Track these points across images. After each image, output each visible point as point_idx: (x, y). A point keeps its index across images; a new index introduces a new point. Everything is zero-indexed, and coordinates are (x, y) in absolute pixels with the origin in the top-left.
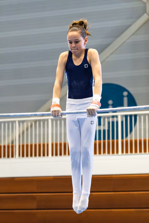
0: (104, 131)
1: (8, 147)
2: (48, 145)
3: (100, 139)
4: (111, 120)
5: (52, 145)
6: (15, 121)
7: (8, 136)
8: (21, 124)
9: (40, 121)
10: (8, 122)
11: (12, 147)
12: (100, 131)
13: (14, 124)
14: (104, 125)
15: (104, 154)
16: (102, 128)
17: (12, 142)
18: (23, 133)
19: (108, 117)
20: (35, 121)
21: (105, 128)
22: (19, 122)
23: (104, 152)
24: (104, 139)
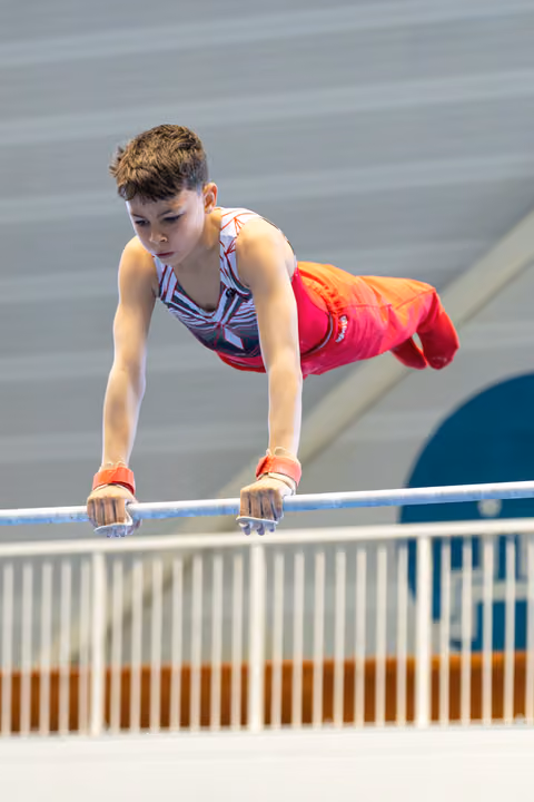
1: (55, 678)
2: (245, 672)
3: (498, 643)
5: (268, 672)
6: (88, 556)
7: (56, 628)
8: (118, 569)
9: (207, 553)
10: (57, 560)
11: (74, 679)
12: (499, 608)
13: (85, 569)
14: (520, 577)
15: (520, 720)
16: (510, 592)
17: (75, 661)
18: (127, 619)
20: (188, 558)
21: (526, 591)
22: (110, 558)
23: (519, 709)
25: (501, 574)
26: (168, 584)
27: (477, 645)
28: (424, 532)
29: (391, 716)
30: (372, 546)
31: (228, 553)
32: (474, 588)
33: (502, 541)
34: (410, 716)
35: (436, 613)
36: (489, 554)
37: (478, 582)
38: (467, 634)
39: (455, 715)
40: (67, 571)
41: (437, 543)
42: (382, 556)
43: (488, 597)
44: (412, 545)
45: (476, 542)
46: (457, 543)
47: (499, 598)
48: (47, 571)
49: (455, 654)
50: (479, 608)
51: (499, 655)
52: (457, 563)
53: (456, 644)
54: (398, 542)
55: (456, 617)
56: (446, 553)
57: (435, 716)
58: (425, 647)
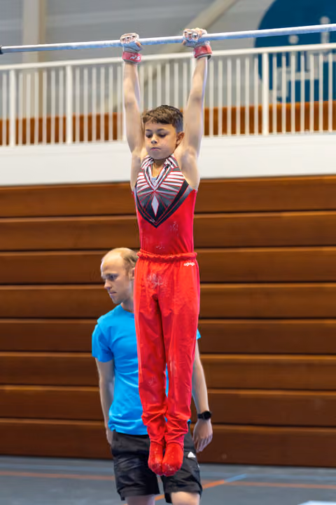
0: (307, 83)
1: (107, 117)
3: (298, 99)
4: (321, 59)
7: (107, 96)
9: (172, 62)
10: (107, 66)
11: (115, 117)
12: (298, 84)
13: (119, 69)
14: (307, 70)
15: (307, 132)
16: (303, 76)
17: (115, 110)
19: (316, 54)
20: (163, 64)
21: (309, 76)
23: (307, 127)
24: (307, 99)
25: (298, 69)
26: (155, 76)
27: (288, 100)
28: (265, 51)
29: (252, 131)
30: (242, 57)
31: (180, 61)
32: (288, 75)
33: (299, 54)
34: (260, 131)
35: (271, 87)
36: (293, 60)
37: (289, 73)
38: (284, 96)
39: (279, 130)
40: (111, 70)
41: (271, 56)
42: (247, 62)
43: (293, 78)
44: (260, 56)
45: (288, 54)
46: (279, 55)
47: (298, 79)
48: (103, 71)
49: (279, 103)
50: (289, 84)
51: (298, 103)
52: (279, 64)
53: (280, 99)
54: (254, 55)
55: (279, 88)
56: (275, 60)
57: (271, 130)
58: (266, 101)
